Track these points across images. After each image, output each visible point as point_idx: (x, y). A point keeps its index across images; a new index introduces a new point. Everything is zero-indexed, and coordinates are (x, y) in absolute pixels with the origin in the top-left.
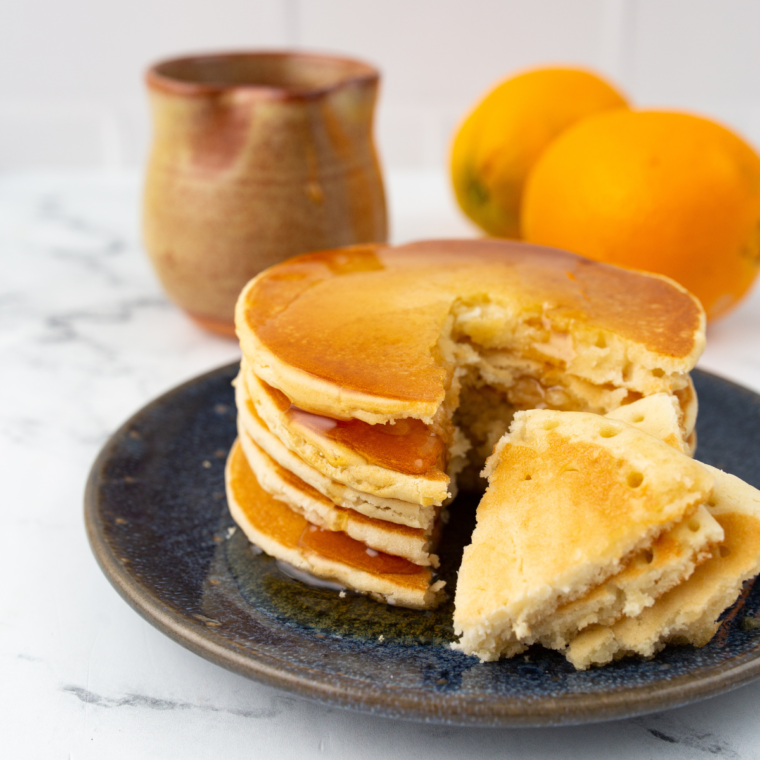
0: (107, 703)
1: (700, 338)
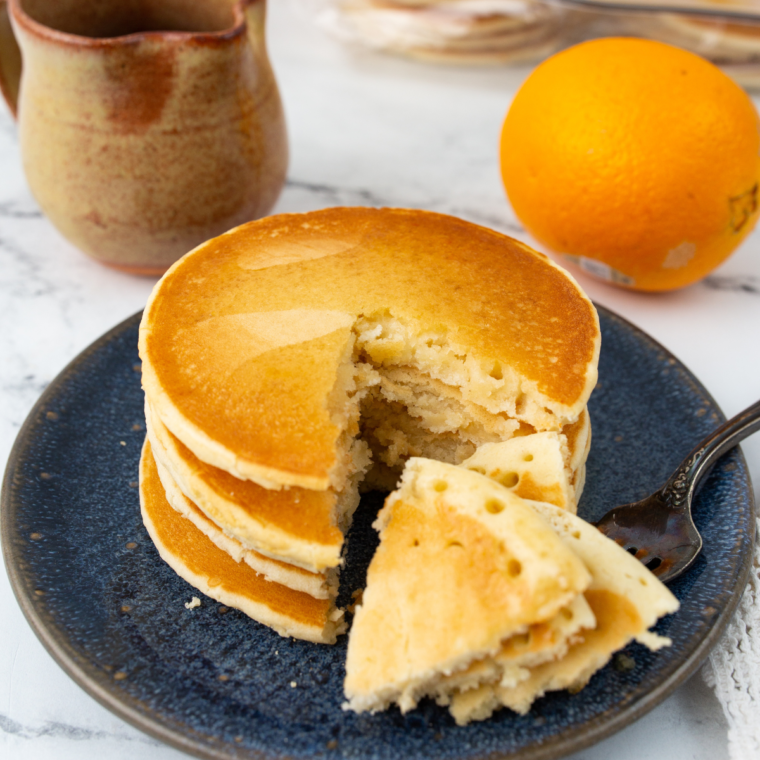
0: (29, 734)
1: (592, 373)
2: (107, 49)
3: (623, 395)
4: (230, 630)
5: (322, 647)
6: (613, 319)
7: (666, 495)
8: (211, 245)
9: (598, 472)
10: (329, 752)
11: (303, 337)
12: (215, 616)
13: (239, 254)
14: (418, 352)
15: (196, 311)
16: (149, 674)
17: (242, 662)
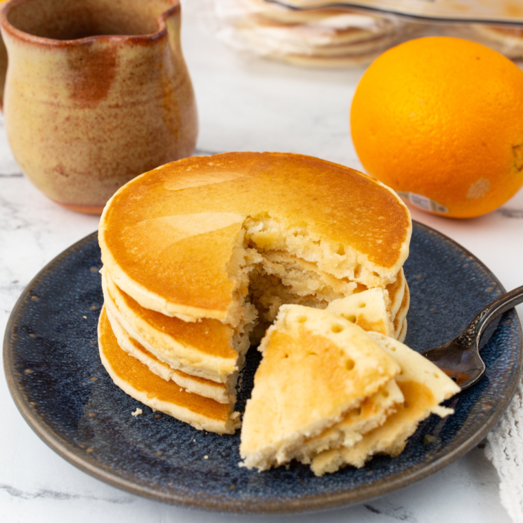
0: (28, 496)
1: (405, 249)
2: (70, 47)
3: (436, 281)
4: (162, 428)
5: (226, 436)
6: (431, 232)
7: (462, 339)
8: (146, 176)
9: (417, 330)
10: (230, 491)
11: (209, 229)
12: (152, 420)
13: (163, 182)
14: (288, 239)
15: (136, 216)
16: (109, 450)
17: (171, 446)
